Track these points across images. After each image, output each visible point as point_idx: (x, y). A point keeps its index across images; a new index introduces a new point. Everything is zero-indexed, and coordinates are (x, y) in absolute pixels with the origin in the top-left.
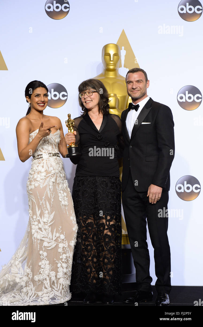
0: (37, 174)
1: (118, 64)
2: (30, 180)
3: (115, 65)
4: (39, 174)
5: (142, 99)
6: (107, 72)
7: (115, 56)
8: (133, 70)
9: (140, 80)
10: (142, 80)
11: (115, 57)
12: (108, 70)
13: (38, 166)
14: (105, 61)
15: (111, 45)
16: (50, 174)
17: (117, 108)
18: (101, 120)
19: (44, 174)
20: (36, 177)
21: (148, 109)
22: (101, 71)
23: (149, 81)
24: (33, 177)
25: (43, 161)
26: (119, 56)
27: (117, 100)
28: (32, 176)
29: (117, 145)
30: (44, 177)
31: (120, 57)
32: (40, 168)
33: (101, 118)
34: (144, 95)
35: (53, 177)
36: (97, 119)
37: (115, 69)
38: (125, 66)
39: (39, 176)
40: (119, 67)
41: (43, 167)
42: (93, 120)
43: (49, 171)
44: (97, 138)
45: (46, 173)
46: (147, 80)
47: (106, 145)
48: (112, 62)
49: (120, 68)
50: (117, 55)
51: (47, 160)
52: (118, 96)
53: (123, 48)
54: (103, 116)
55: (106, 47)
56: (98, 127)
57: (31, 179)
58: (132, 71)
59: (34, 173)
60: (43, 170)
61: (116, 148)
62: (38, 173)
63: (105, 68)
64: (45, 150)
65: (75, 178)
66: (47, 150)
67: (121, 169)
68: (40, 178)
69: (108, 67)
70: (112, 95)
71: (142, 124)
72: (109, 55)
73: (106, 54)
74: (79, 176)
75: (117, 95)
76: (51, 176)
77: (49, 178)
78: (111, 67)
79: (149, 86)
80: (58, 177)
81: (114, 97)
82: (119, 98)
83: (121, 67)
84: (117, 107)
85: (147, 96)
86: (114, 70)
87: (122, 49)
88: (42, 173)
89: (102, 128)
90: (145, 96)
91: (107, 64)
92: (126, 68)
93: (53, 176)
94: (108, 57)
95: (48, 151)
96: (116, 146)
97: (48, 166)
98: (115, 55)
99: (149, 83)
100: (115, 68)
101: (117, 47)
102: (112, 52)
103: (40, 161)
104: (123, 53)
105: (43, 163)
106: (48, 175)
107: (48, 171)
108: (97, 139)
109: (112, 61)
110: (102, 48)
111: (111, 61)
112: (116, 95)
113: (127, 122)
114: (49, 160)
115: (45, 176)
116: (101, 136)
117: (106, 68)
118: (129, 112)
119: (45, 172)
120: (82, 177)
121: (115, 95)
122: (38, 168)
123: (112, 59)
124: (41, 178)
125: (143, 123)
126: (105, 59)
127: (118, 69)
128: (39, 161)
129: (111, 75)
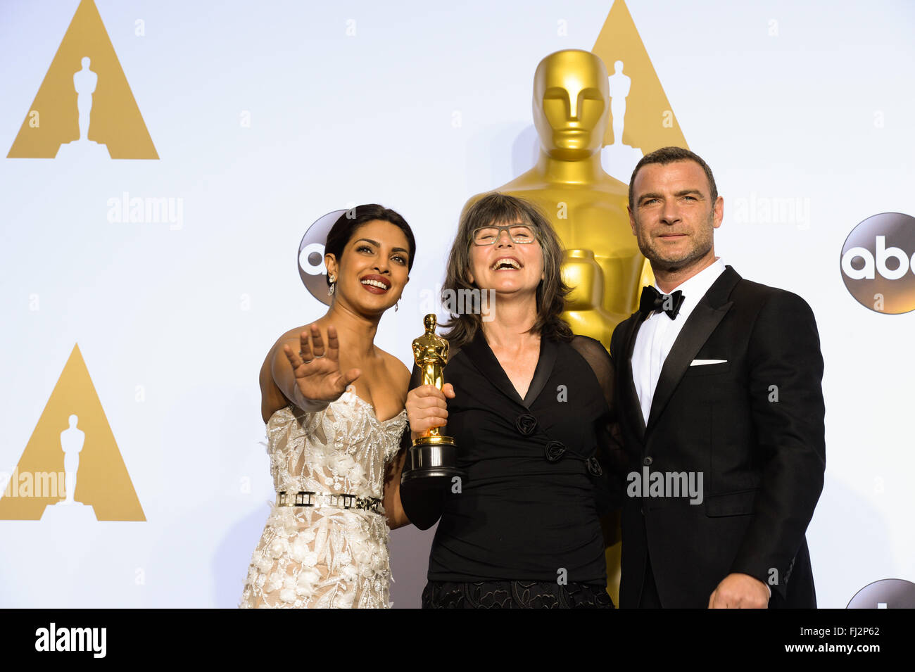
0: (283, 571)
1: (599, 131)
2: (255, 594)
3: (586, 134)
4: (293, 574)
5: (697, 268)
6: (553, 163)
7: (586, 101)
8: (664, 153)
9: (690, 192)
10: (698, 189)
11: (588, 103)
12: (557, 155)
13: (291, 540)
14: (548, 121)
15: (569, 57)
16: (336, 580)
17: (598, 308)
18: (532, 357)
19: (312, 577)
20: (280, 587)
21: (720, 309)
22: (531, 159)
23: (722, 199)
24: (266, 585)
25: (317, 524)
26: (602, 100)
27: (595, 274)
28: (262, 581)
29: (594, 459)
30: (311, 588)
31: (606, 100)
32: (299, 550)
33: (531, 348)
34: (703, 253)
35: (344, 591)
36: (517, 354)
37: (588, 151)
38: (627, 140)
39: (290, 581)
40: (601, 146)
41: (311, 545)
42: (502, 358)
43: (334, 566)
44: (516, 427)
45: (320, 574)
46: (714, 193)
47: (551, 458)
48: (573, 125)
49: (607, 147)
50: (593, 93)
51: (331, 521)
52: (599, 259)
53: (619, 66)
54: (539, 341)
55: (548, 66)
56: (521, 384)
57: (258, 593)
58: (658, 157)
59: (274, 569)
60: (311, 559)
61: (591, 469)
62: (289, 571)
63: (544, 149)
64: (336, 478)
65: (426, 590)
66: (341, 479)
67: (614, 553)
68: (295, 589)
69: (558, 142)
70: (576, 254)
71: (692, 365)
72: (564, 96)
73: (548, 90)
74: (442, 583)
75: (596, 256)
76: (339, 586)
77: (328, 594)
78: (571, 144)
79: (721, 220)
80: (365, 590)
81: (586, 263)
82: (601, 264)
83: (612, 142)
84: (595, 301)
85: (715, 259)
86: (583, 156)
87: (613, 72)
88: (304, 571)
89: (537, 390)
90: (706, 258)
91: (552, 132)
92: (633, 147)
93: (345, 588)
94: (557, 105)
95: (343, 485)
96: (593, 463)
97: (331, 544)
98: (585, 95)
99: (721, 209)
100: (588, 148)
101: (594, 65)
102: (573, 82)
103: (306, 520)
104: (618, 87)
105: (316, 530)
106: (326, 583)
107: (329, 564)
108: (517, 432)
109: (575, 119)
110: (536, 67)
111: (569, 119)
112: (592, 254)
113: (636, 361)
114: (339, 522)
115: (315, 586)
116: (533, 422)
117: (554, 148)
118: (644, 323)
119: (317, 571)
120: (456, 583)
121: (588, 256)
122: (293, 550)
123: (573, 113)
124: (301, 591)
125: (695, 363)
126: (545, 113)
127: (600, 152)
128: (302, 520)
129: (572, 174)
